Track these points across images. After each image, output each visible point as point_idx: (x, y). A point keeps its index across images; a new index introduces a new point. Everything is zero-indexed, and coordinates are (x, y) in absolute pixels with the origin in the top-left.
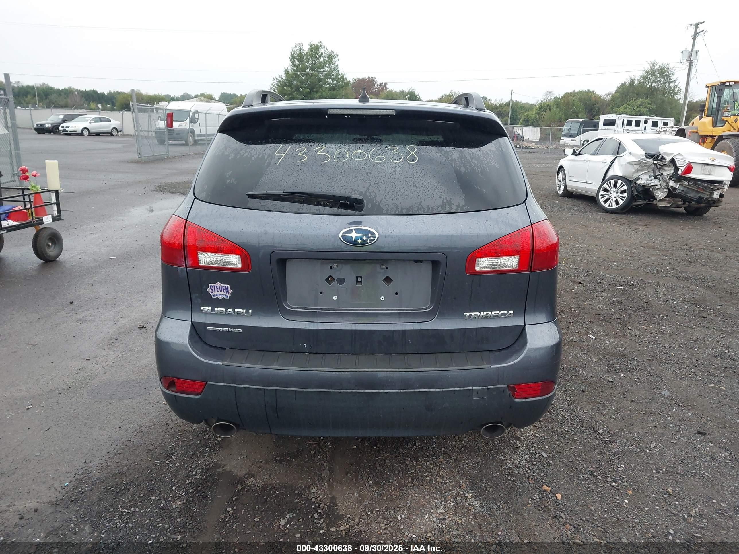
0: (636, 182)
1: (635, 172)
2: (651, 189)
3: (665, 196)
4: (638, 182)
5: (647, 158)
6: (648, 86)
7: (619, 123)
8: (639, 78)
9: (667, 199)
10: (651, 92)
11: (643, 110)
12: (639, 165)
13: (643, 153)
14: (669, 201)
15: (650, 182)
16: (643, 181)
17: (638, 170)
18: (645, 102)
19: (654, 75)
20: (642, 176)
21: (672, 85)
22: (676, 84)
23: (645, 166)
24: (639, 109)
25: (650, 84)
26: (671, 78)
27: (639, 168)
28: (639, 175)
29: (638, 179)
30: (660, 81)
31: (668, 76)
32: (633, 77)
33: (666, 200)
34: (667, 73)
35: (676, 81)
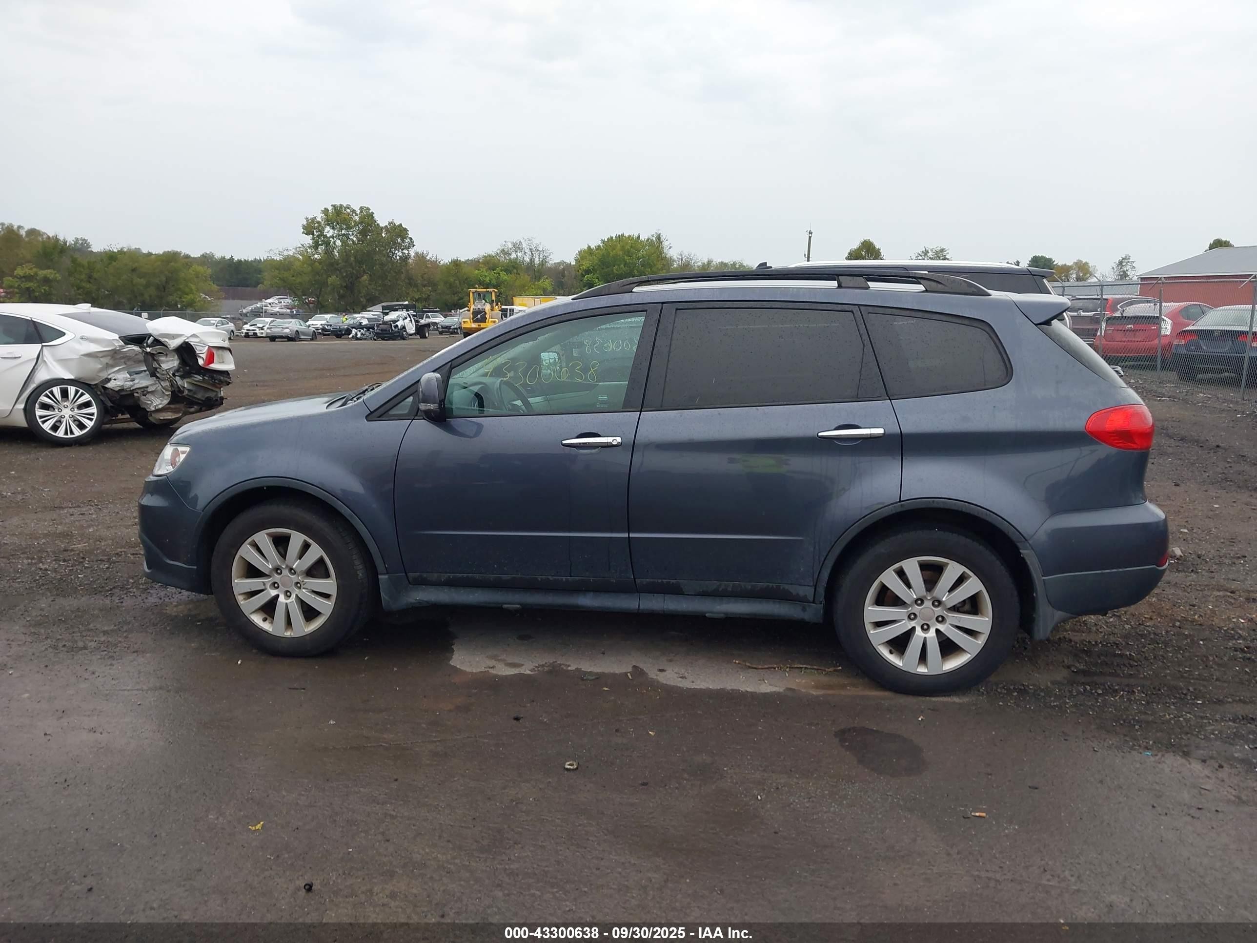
0: (106, 386)
1: (101, 370)
2: (136, 395)
3: (166, 402)
4: (109, 385)
5: (126, 344)
9: (172, 406)
12: (109, 357)
13: (116, 337)
14: (175, 409)
15: (131, 383)
16: (120, 383)
17: (108, 366)
20: (113, 375)
23: (123, 358)
27: (111, 362)
28: (109, 373)
29: (109, 380)
33: (170, 408)
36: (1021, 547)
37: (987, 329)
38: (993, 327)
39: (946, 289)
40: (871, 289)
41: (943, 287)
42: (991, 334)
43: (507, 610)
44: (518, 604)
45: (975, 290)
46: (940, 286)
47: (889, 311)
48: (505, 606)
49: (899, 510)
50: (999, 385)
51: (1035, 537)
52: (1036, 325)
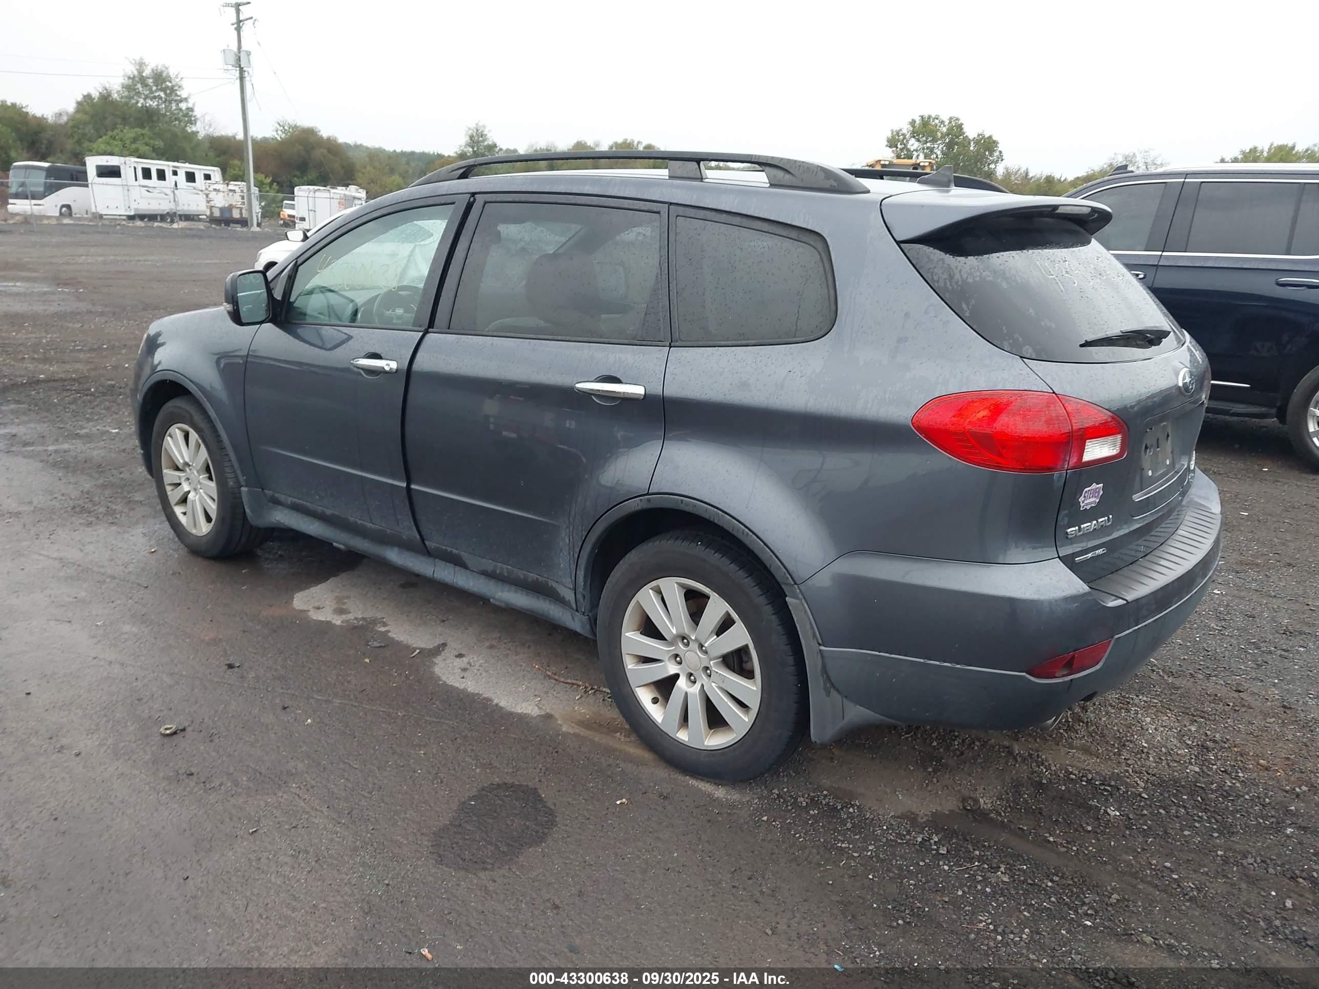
6: (140, 105)
7: (127, 172)
8: (120, 88)
10: (148, 117)
11: (144, 149)
18: (143, 135)
19: (145, 85)
21: (183, 106)
22: (190, 105)
24: (134, 146)
25: (142, 101)
26: (178, 93)
30: (160, 98)
31: (173, 90)
32: (107, 86)
34: (170, 84)
35: (190, 100)
36: (787, 594)
37: (820, 246)
38: (829, 244)
39: (795, 182)
40: (706, 180)
41: (791, 177)
42: (823, 254)
43: (336, 548)
44: (344, 545)
45: (835, 184)
46: (787, 176)
47: (702, 214)
48: (335, 544)
49: (646, 506)
50: (812, 337)
51: (810, 582)
52: (899, 243)
